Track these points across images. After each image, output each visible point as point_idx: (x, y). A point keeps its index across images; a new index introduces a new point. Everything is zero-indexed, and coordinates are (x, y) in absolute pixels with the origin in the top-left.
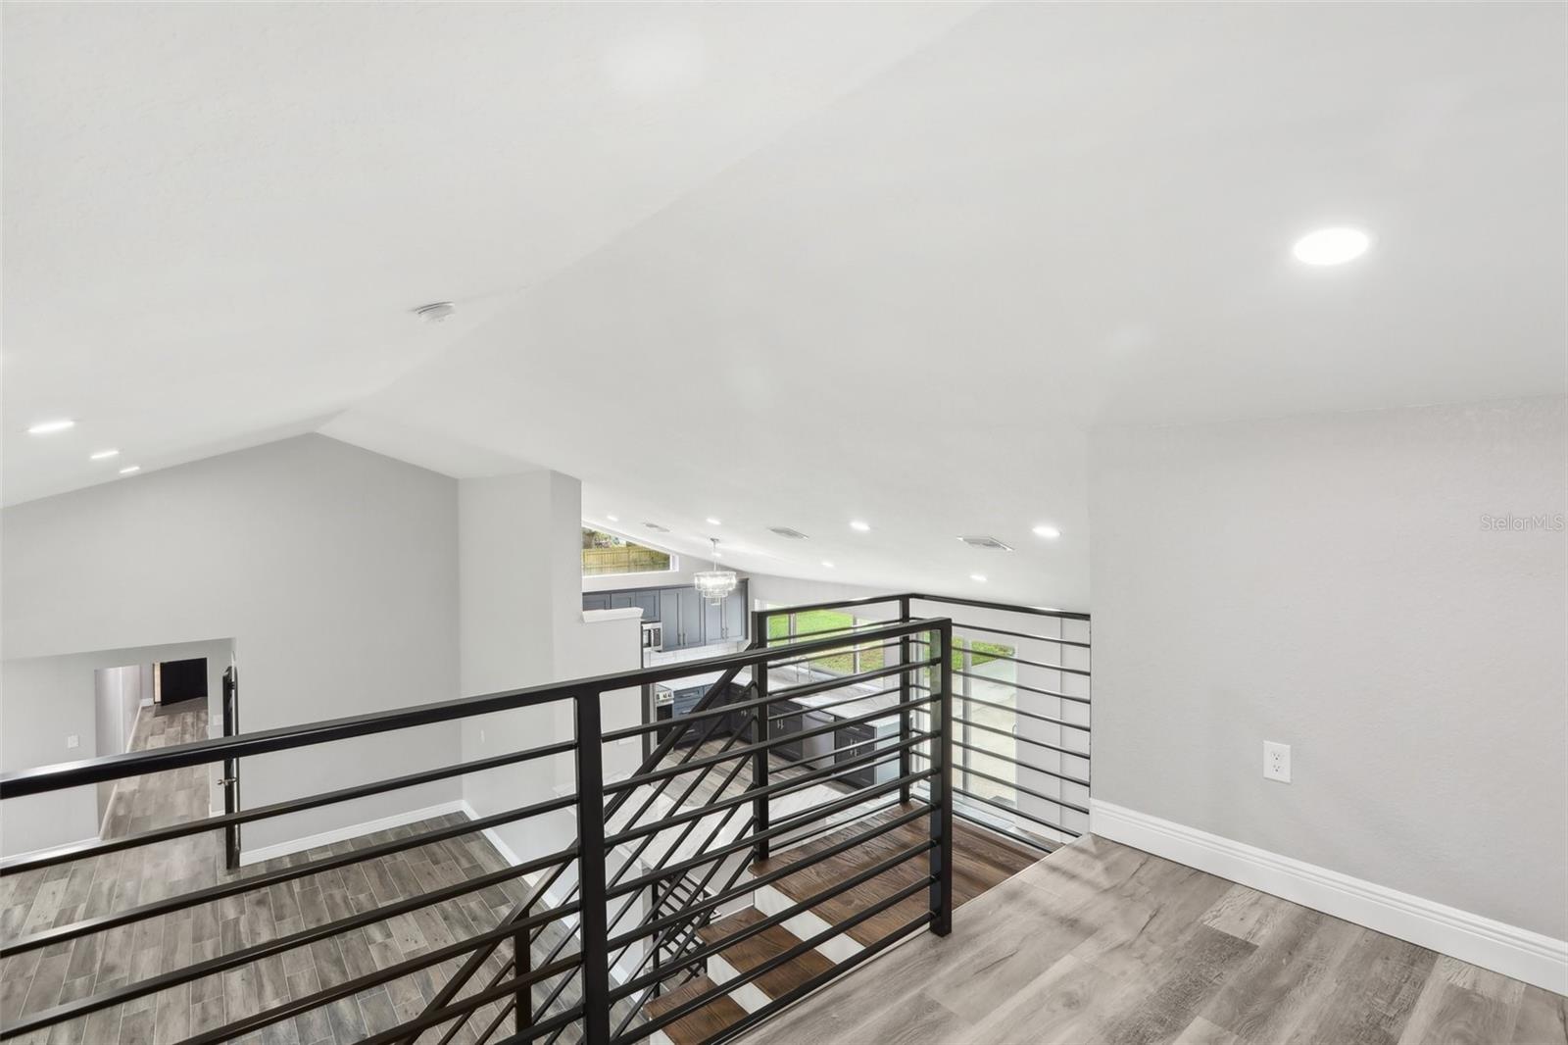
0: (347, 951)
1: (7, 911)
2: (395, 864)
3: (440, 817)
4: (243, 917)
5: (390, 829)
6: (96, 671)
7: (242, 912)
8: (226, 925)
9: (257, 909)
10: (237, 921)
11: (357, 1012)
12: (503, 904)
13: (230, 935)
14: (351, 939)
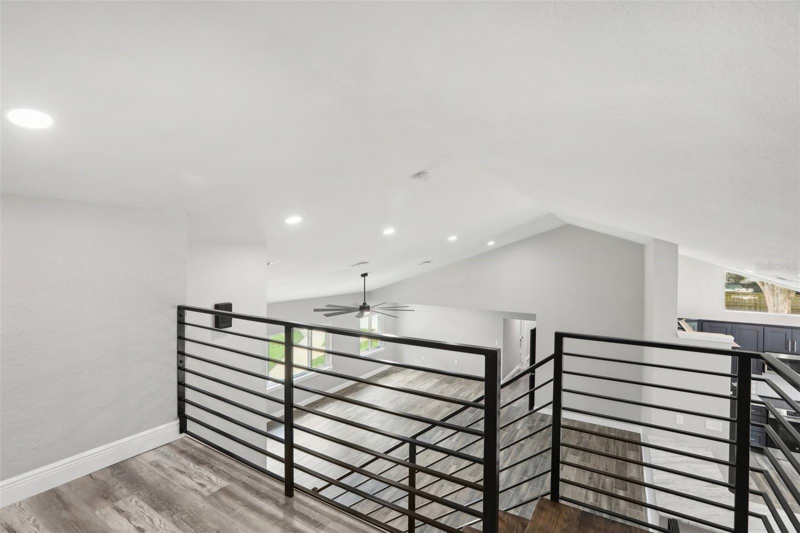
0: (542, 465)
1: (471, 394)
2: (588, 441)
3: (626, 431)
4: (522, 430)
5: (598, 425)
6: (504, 319)
7: (522, 429)
8: (515, 429)
9: (527, 430)
10: (519, 430)
11: (527, 490)
12: (623, 490)
13: (513, 434)
14: (547, 461)
